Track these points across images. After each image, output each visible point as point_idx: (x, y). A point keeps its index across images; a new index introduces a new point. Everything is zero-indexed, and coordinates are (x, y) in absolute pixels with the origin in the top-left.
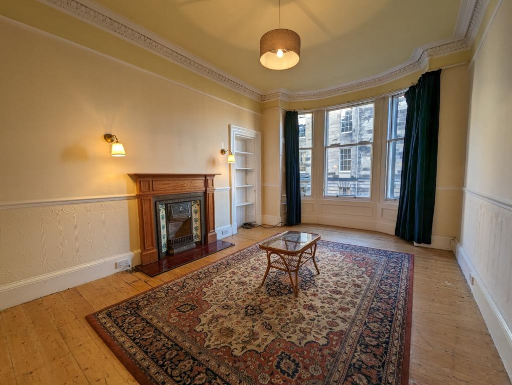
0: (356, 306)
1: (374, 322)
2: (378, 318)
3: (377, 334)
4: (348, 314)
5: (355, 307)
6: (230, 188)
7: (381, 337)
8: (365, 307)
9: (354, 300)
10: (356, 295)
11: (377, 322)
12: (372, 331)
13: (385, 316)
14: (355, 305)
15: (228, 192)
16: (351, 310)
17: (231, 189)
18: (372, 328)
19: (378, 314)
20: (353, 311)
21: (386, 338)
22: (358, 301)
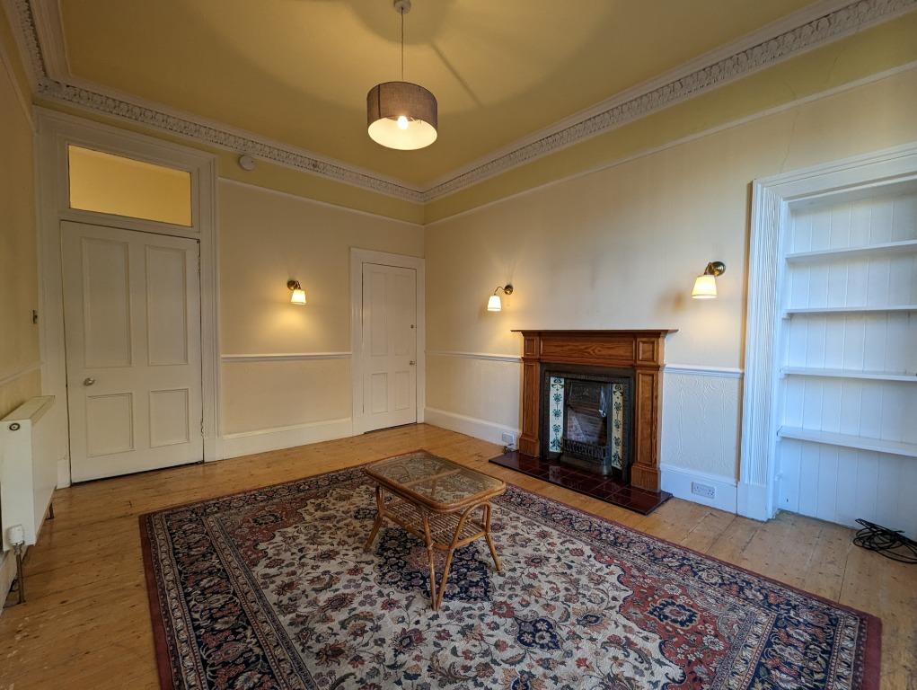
0: (275, 608)
1: (223, 606)
2: (223, 617)
3: (208, 595)
4: (272, 587)
5: (275, 604)
6: (741, 371)
7: (200, 595)
8: (261, 618)
9: (293, 615)
10: (302, 627)
11: (220, 609)
12: (218, 593)
13: (213, 630)
14: (280, 607)
15: (736, 383)
16: (276, 596)
17: (743, 374)
18: (220, 596)
19: (226, 623)
20: (272, 597)
21: (191, 600)
22: (284, 620)
